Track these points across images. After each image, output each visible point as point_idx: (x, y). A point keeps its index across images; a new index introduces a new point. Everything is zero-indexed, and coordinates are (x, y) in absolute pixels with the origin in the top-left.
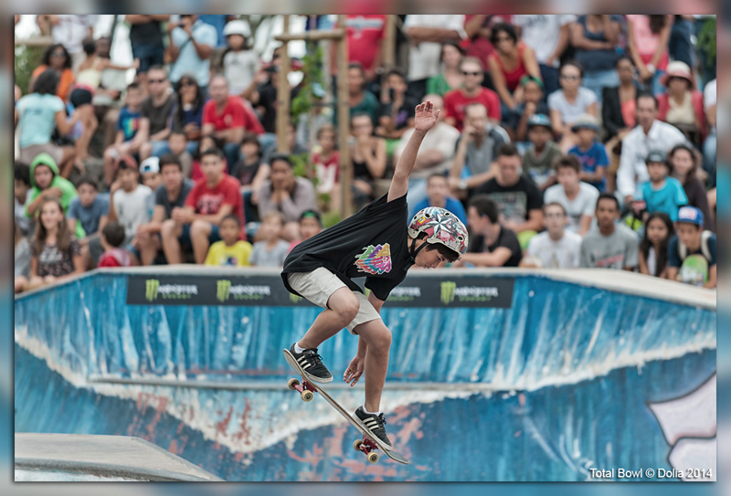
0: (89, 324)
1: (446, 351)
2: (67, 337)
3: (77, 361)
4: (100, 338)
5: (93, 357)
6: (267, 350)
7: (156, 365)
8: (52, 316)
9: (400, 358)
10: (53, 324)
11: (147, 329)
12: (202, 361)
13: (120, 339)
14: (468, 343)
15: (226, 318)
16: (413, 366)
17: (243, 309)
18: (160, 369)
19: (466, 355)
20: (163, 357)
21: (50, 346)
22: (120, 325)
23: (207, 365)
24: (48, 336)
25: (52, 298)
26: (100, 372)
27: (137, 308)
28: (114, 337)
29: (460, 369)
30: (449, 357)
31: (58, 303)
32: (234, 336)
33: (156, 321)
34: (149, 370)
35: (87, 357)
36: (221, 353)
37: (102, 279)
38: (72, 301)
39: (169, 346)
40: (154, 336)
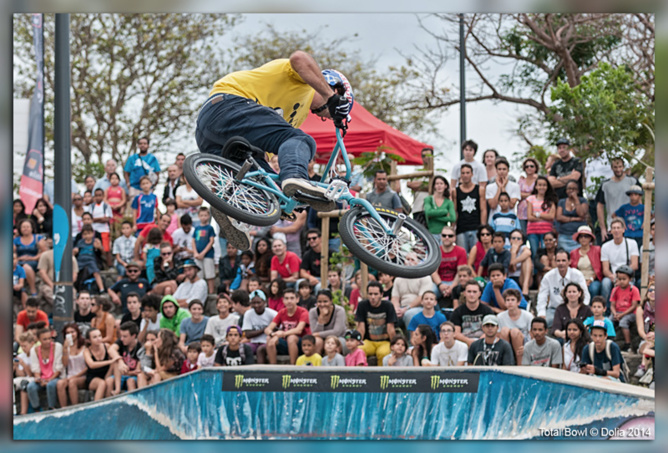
0: (197, 404)
1: (434, 421)
2: (183, 412)
3: (190, 428)
4: (204, 414)
5: (200, 425)
6: (315, 420)
7: (242, 431)
8: (173, 398)
9: (403, 426)
10: (174, 404)
11: (236, 407)
12: (272, 428)
13: (218, 414)
14: (449, 416)
15: (288, 399)
16: (412, 431)
17: (300, 393)
18: (245, 433)
19: (447, 423)
20: (247, 426)
21: (171, 418)
22: (218, 405)
23: (276, 431)
24: (170, 412)
25: (173, 386)
26: (205, 436)
27: (230, 393)
28: (214, 412)
29: (443, 433)
30: (436, 424)
31: (177, 390)
32: (294, 411)
33: (242, 402)
34: (237, 434)
35: (196, 425)
36: (285, 422)
37: (206, 374)
38: (186, 387)
39: (250, 418)
40: (240, 411)
